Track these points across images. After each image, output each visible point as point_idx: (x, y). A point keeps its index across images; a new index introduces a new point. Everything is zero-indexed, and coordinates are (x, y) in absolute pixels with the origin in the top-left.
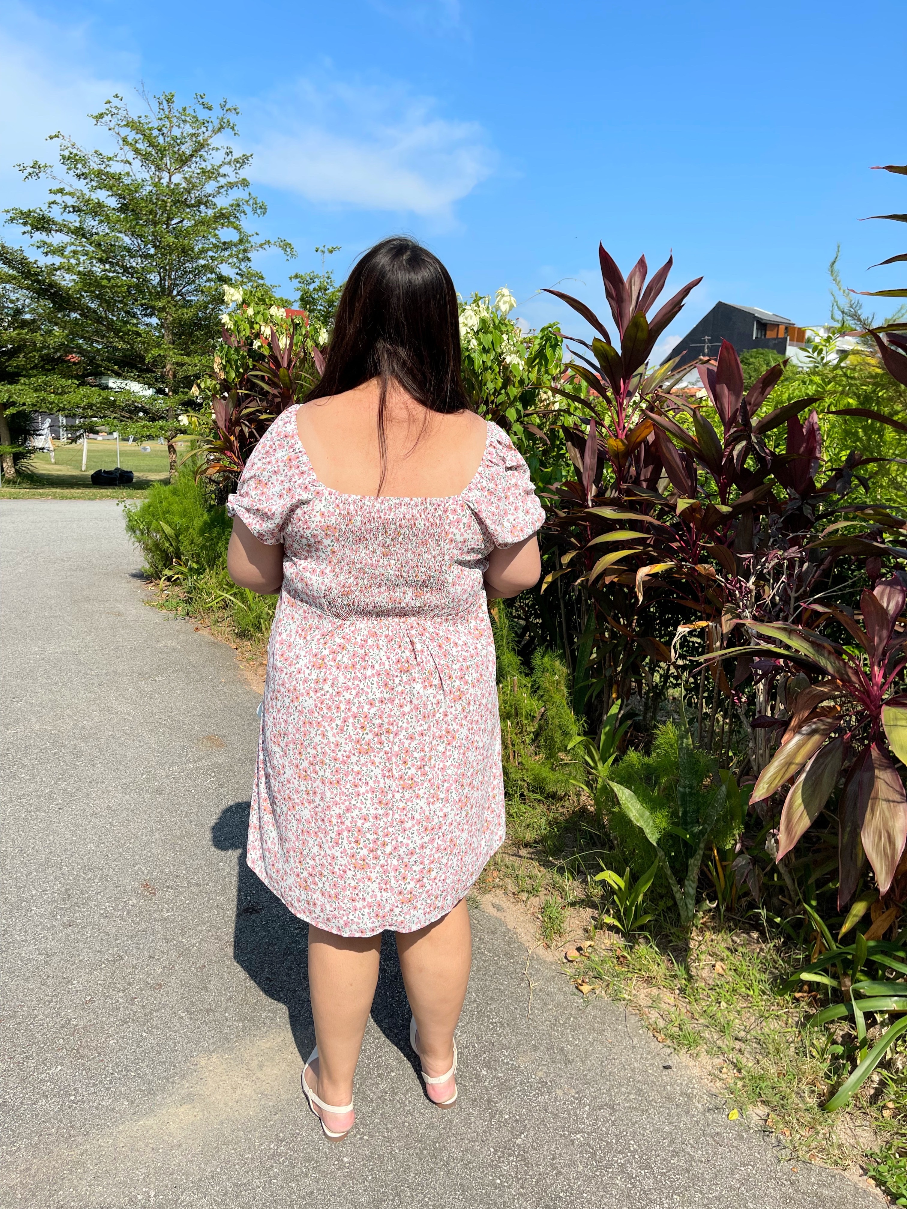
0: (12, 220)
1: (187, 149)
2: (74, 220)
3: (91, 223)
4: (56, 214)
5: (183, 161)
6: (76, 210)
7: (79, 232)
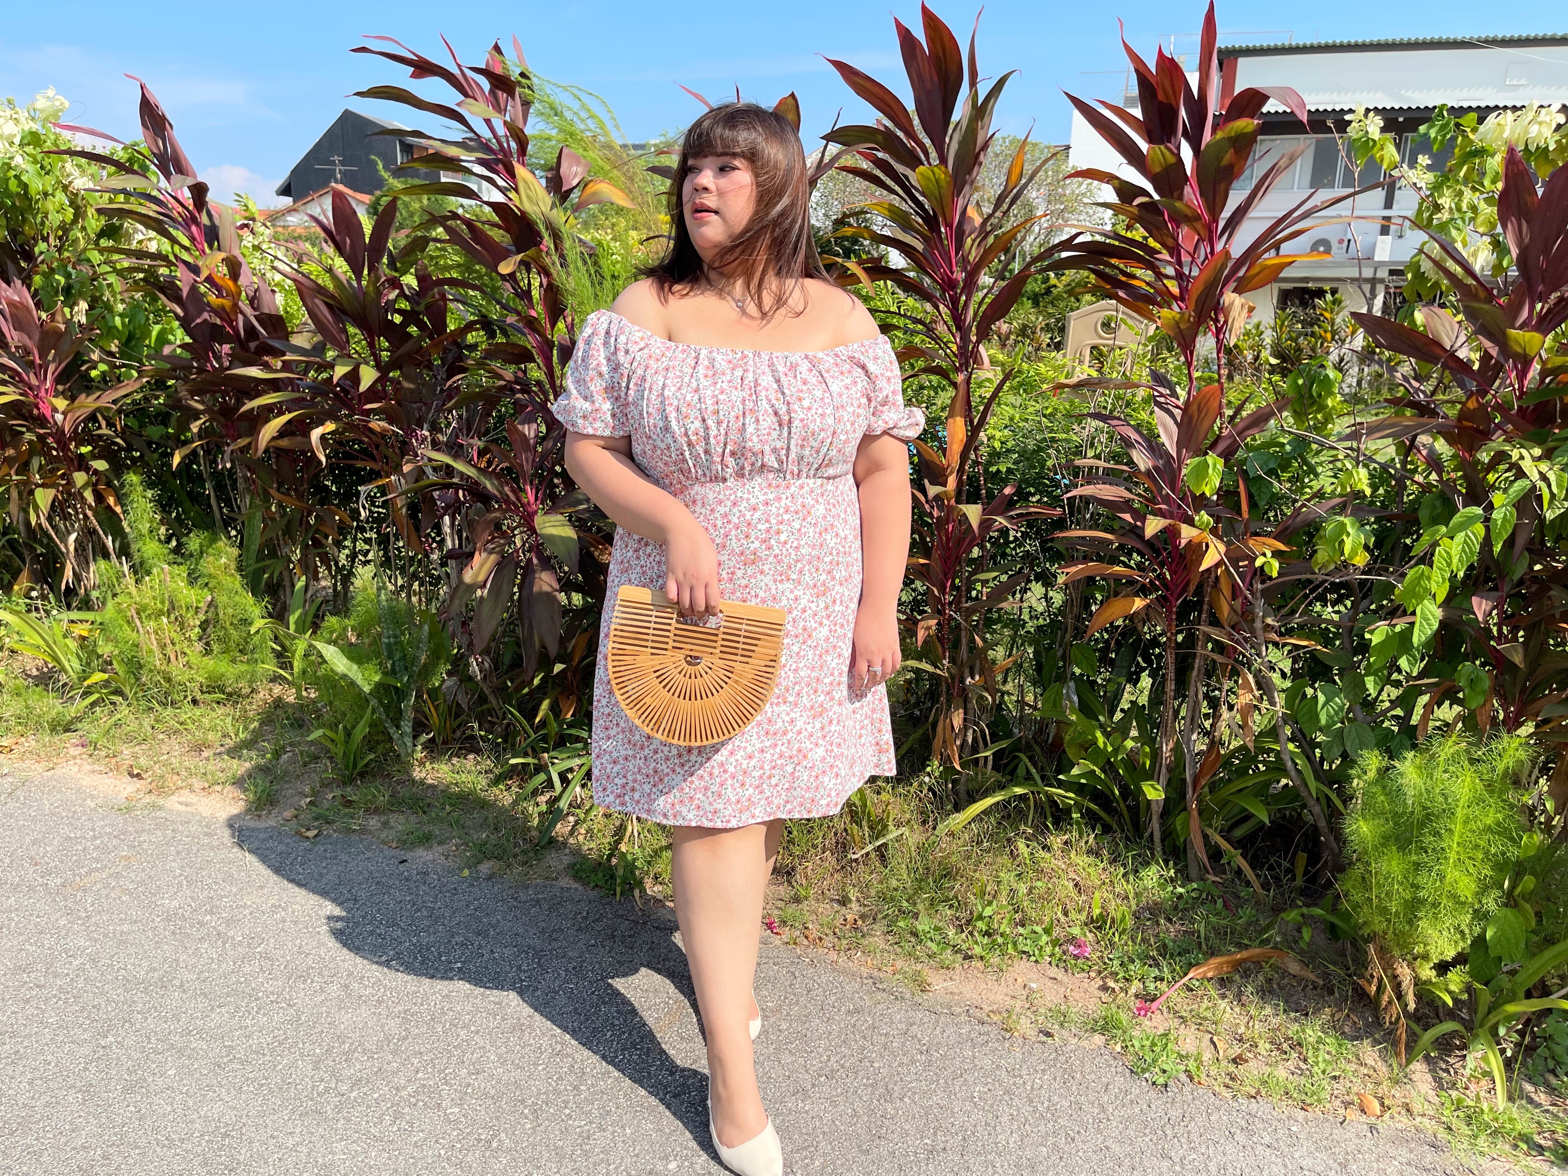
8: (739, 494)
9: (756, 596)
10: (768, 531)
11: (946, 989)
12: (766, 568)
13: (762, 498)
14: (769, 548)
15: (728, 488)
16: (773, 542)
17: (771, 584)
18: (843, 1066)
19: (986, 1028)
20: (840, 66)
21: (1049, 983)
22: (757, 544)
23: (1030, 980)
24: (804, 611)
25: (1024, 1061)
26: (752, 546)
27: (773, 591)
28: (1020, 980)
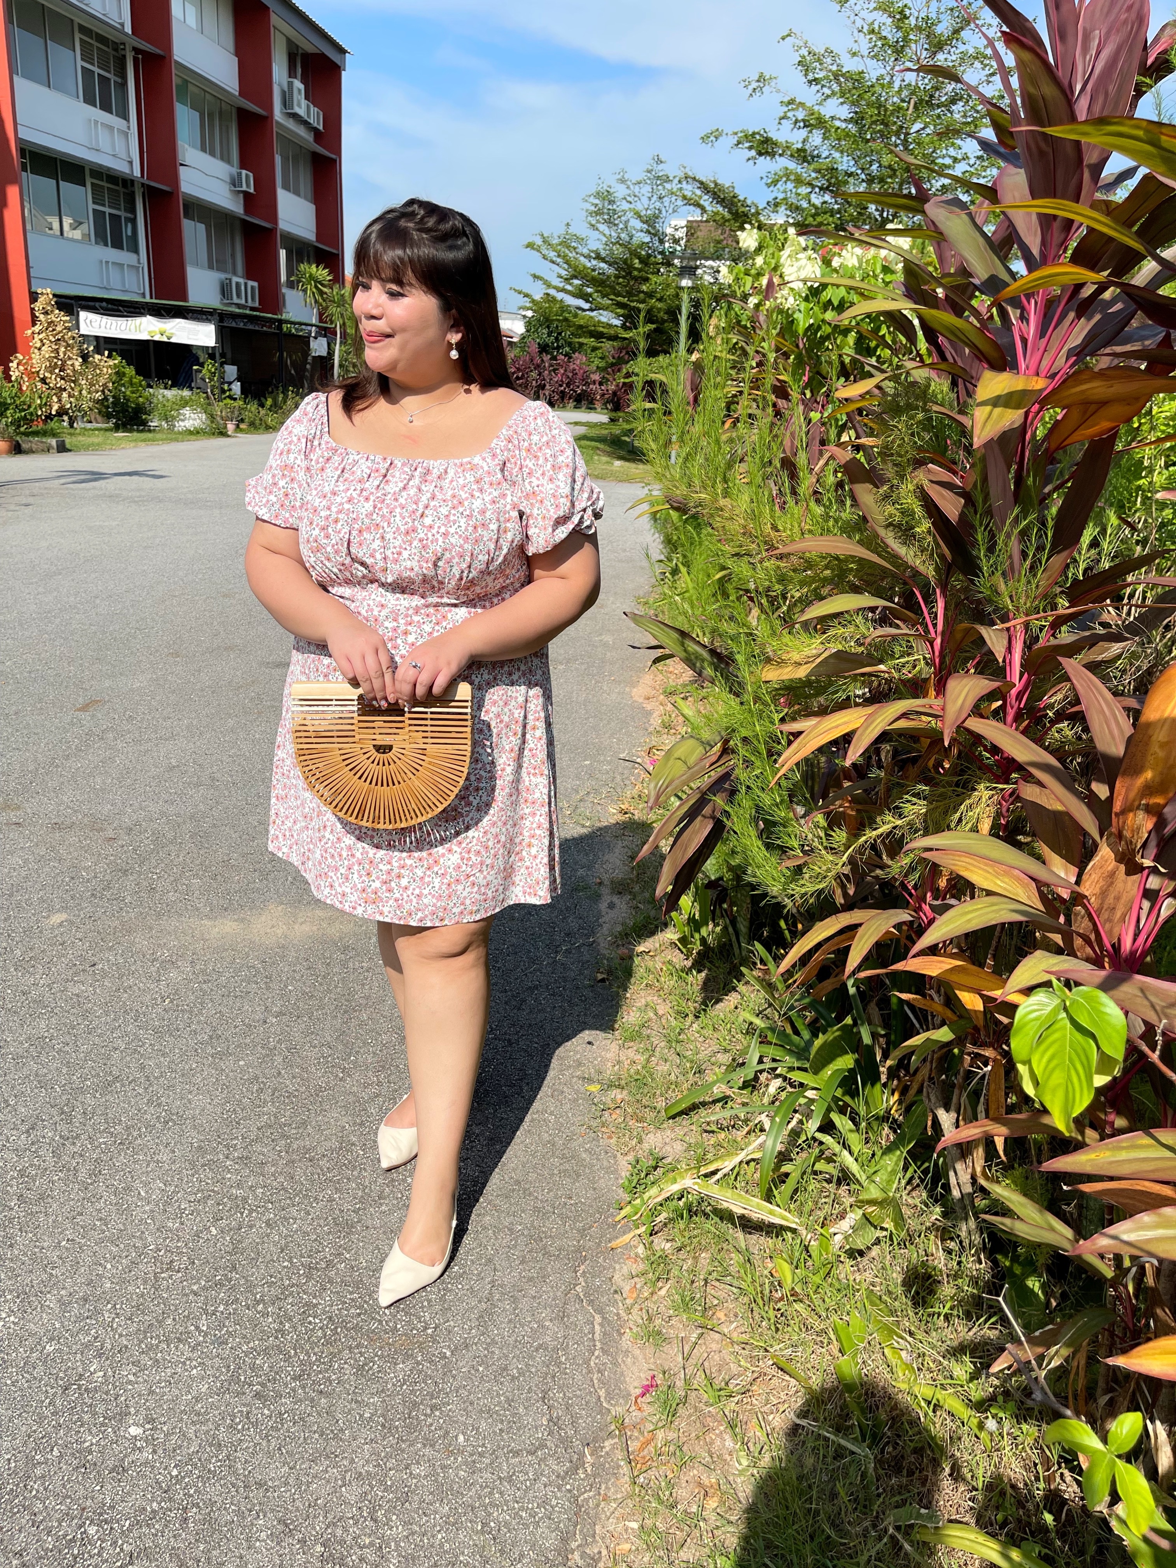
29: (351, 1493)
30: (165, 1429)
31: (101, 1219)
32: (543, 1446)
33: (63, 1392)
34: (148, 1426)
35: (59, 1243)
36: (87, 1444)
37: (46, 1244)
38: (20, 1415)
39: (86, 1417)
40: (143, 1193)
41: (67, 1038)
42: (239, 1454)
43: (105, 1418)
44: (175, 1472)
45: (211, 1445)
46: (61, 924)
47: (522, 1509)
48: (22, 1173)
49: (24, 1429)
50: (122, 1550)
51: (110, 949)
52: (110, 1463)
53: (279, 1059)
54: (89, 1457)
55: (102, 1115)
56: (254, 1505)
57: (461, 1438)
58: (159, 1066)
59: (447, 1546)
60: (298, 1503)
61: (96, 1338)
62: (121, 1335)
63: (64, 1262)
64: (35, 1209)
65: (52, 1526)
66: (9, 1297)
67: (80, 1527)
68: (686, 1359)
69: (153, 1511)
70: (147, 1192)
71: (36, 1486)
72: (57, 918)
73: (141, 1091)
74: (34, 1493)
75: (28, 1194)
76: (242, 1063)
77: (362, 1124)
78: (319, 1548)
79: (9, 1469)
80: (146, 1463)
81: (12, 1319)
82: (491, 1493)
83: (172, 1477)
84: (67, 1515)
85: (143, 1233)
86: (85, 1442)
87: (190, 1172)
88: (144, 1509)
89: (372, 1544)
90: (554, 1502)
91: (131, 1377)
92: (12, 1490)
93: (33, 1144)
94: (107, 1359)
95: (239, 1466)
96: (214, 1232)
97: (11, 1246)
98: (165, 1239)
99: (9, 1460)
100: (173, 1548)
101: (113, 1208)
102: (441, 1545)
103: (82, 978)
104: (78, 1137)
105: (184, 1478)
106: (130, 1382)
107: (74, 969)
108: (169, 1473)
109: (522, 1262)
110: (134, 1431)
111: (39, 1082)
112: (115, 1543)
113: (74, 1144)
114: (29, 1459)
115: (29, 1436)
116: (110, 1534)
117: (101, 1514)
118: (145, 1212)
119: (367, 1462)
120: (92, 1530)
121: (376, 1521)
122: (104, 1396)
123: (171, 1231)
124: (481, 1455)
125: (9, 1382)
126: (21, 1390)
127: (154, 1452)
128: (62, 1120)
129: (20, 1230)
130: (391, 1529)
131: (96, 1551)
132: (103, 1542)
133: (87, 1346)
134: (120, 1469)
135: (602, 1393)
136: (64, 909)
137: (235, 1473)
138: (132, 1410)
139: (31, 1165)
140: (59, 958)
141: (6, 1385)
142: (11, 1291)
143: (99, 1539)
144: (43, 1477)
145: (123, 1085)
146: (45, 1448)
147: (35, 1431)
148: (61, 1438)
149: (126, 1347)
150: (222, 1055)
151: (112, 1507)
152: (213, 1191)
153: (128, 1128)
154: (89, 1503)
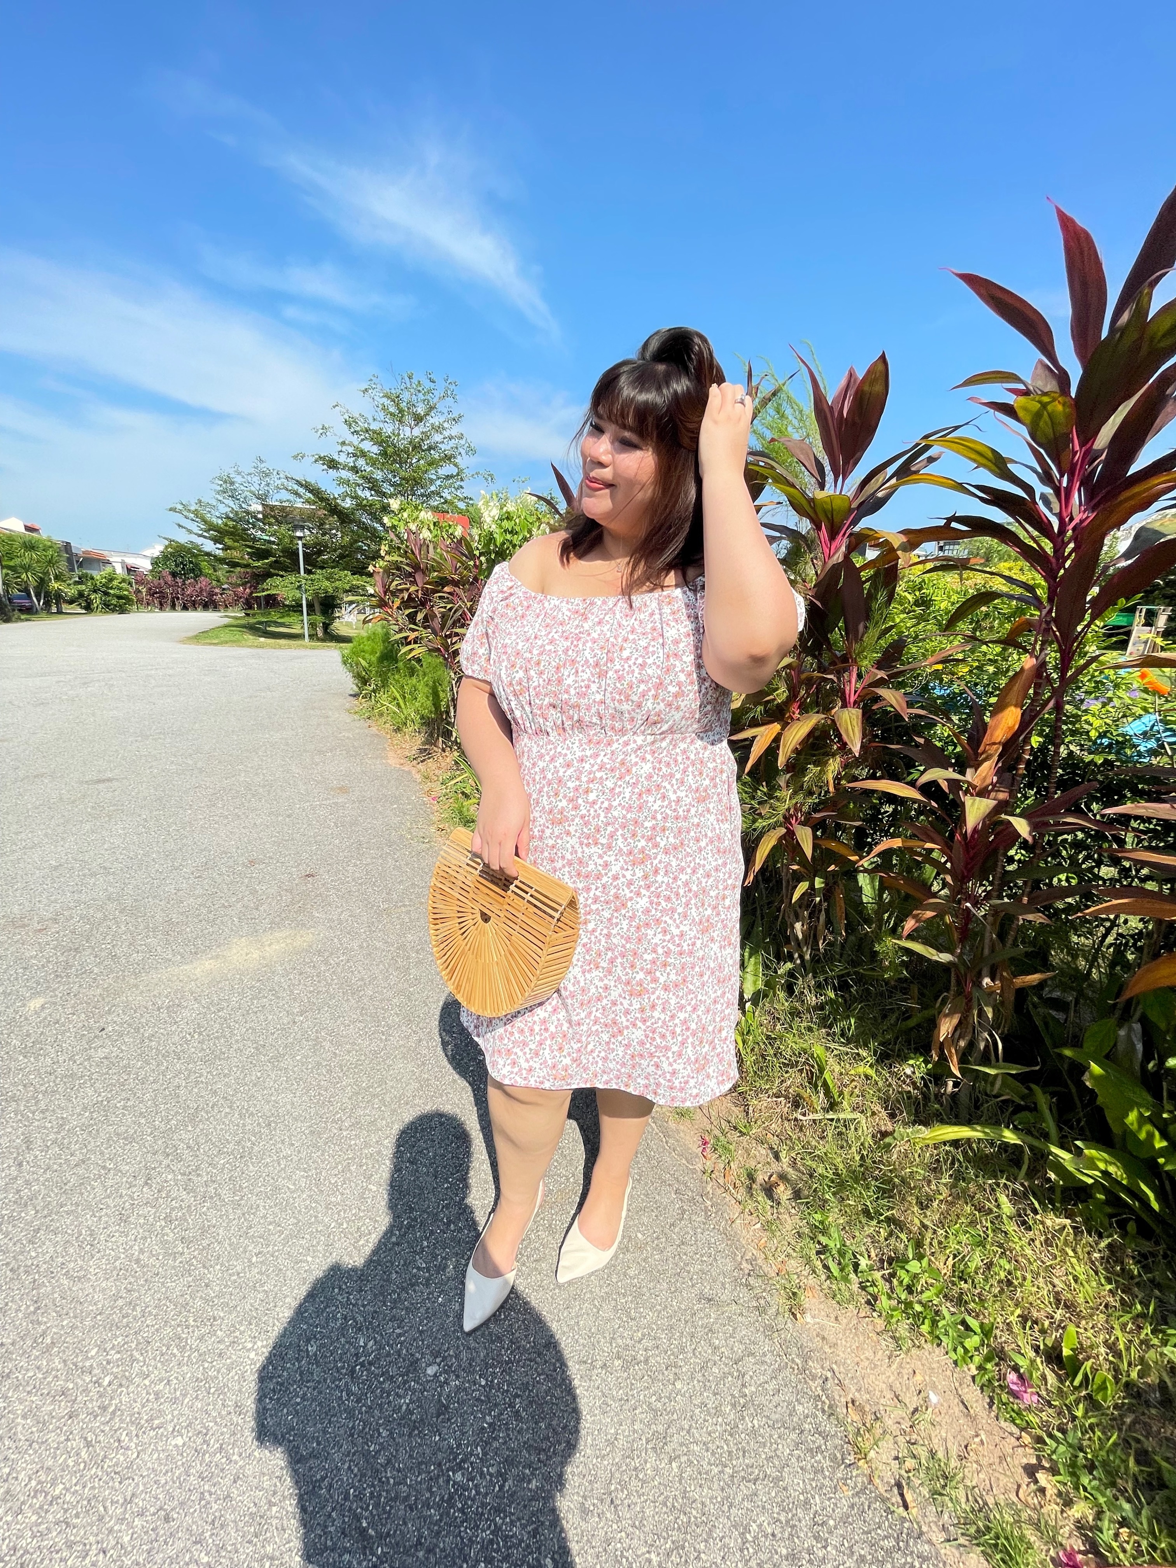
0: (316, 461)
1: (421, 410)
2: (351, 461)
3: (361, 462)
4: (342, 459)
5: (418, 419)
6: (354, 455)
7: (355, 470)
8: (559, 749)
9: (563, 858)
10: (576, 789)
11: (822, 1328)
12: (572, 829)
13: (579, 754)
14: (576, 808)
15: (550, 742)
16: (580, 801)
17: (577, 846)
18: (646, 1361)
19: (829, 1427)
20: (972, 280)
21: (957, 1409)
22: (564, 803)
23: (934, 1387)
24: (615, 878)
25: (845, 1520)
26: (560, 805)
27: (580, 855)
28: (919, 1378)
29: (607, 1312)
30: (451, 1353)
31: (271, 1223)
32: (684, 1212)
33: (352, 1378)
34: (438, 1360)
35: (250, 1261)
36: (404, 1407)
37: (239, 1268)
38: (330, 1422)
39: (386, 1385)
40: (291, 1187)
41: (124, 1095)
42: (517, 1335)
43: (403, 1376)
44: (483, 1383)
45: (493, 1342)
46: (43, 1007)
47: (702, 1256)
48: (168, 1219)
49: (342, 1431)
50: (491, 1475)
51: (109, 1012)
52: (433, 1410)
53: (327, 1045)
54: (414, 1417)
55: (206, 1142)
56: (554, 1364)
57: (639, 1235)
58: (227, 1085)
59: (683, 1307)
60: (581, 1341)
61: (345, 1318)
62: (364, 1306)
63: (268, 1276)
64: (205, 1243)
65: (427, 1499)
66: (242, 1328)
67: (448, 1482)
68: (709, 1118)
69: (490, 1425)
70: (294, 1184)
71: (389, 1475)
72: (35, 1004)
73: (227, 1110)
74: (392, 1481)
75: (189, 1234)
76: (298, 1058)
77: (423, 1064)
78: (617, 1363)
79: (356, 1475)
80: (458, 1389)
81: (259, 1344)
82: (680, 1258)
83: (483, 1387)
84: (431, 1479)
85: (316, 1217)
86: (401, 1407)
87: (319, 1153)
88: (483, 1428)
89: (644, 1335)
90: (713, 1240)
91: (398, 1331)
92: (372, 1493)
93: (159, 1191)
94: (368, 1329)
95: (523, 1343)
96: (374, 1188)
97: (207, 1286)
98: (339, 1213)
99: (349, 1468)
100: (525, 1443)
101: (276, 1210)
102: (679, 1308)
103: (99, 1043)
104: (198, 1168)
105: (492, 1381)
106: (400, 1335)
107: (86, 1038)
108: (480, 1385)
109: (587, 1106)
110: (431, 1371)
111: (125, 1139)
112: (482, 1474)
113: (199, 1175)
114: (366, 1455)
115: (352, 1435)
116: (473, 1469)
117: (455, 1459)
118: (304, 1200)
119: (601, 1287)
120: (459, 1477)
121: (634, 1319)
122: (388, 1359)
123: (338, 1204)
124: (658, 1238)
125: (298, 1400)
126: (314, 1400)
127: (458, 1377)
128: (172, 1161)
129: (204, 1267)
130: (645, 1317)
131: (474, 1492)
132: (473, 1481)
133: (343, 1329)
134: (442, 1410)
135: (684, 1161)
136: (36, 994)
137: (526, 1350)
138: (418, 1356)
139: (172, 1209)
140: (63, 1034)
141: (298, 1404)
142: (240, 1323)
143: (468, 1480)
144: (389, 1461)
145: (207, 1113)
146: (372, 1436)
147: (353, 1427)
148: (380, 1418)
149: (375, 1312)
150: (278, 1057)
151: (459, 1446)
152: (348, 1159)
153: (238, 1143)
154: (440, 1455)
